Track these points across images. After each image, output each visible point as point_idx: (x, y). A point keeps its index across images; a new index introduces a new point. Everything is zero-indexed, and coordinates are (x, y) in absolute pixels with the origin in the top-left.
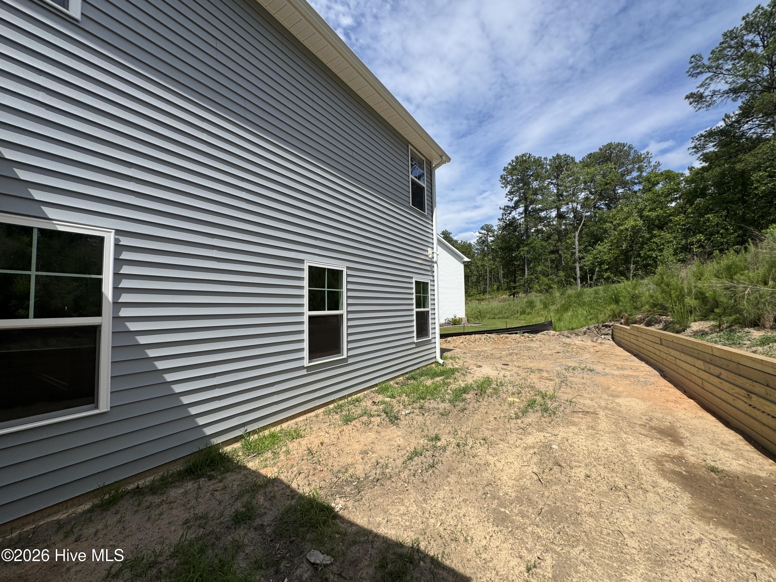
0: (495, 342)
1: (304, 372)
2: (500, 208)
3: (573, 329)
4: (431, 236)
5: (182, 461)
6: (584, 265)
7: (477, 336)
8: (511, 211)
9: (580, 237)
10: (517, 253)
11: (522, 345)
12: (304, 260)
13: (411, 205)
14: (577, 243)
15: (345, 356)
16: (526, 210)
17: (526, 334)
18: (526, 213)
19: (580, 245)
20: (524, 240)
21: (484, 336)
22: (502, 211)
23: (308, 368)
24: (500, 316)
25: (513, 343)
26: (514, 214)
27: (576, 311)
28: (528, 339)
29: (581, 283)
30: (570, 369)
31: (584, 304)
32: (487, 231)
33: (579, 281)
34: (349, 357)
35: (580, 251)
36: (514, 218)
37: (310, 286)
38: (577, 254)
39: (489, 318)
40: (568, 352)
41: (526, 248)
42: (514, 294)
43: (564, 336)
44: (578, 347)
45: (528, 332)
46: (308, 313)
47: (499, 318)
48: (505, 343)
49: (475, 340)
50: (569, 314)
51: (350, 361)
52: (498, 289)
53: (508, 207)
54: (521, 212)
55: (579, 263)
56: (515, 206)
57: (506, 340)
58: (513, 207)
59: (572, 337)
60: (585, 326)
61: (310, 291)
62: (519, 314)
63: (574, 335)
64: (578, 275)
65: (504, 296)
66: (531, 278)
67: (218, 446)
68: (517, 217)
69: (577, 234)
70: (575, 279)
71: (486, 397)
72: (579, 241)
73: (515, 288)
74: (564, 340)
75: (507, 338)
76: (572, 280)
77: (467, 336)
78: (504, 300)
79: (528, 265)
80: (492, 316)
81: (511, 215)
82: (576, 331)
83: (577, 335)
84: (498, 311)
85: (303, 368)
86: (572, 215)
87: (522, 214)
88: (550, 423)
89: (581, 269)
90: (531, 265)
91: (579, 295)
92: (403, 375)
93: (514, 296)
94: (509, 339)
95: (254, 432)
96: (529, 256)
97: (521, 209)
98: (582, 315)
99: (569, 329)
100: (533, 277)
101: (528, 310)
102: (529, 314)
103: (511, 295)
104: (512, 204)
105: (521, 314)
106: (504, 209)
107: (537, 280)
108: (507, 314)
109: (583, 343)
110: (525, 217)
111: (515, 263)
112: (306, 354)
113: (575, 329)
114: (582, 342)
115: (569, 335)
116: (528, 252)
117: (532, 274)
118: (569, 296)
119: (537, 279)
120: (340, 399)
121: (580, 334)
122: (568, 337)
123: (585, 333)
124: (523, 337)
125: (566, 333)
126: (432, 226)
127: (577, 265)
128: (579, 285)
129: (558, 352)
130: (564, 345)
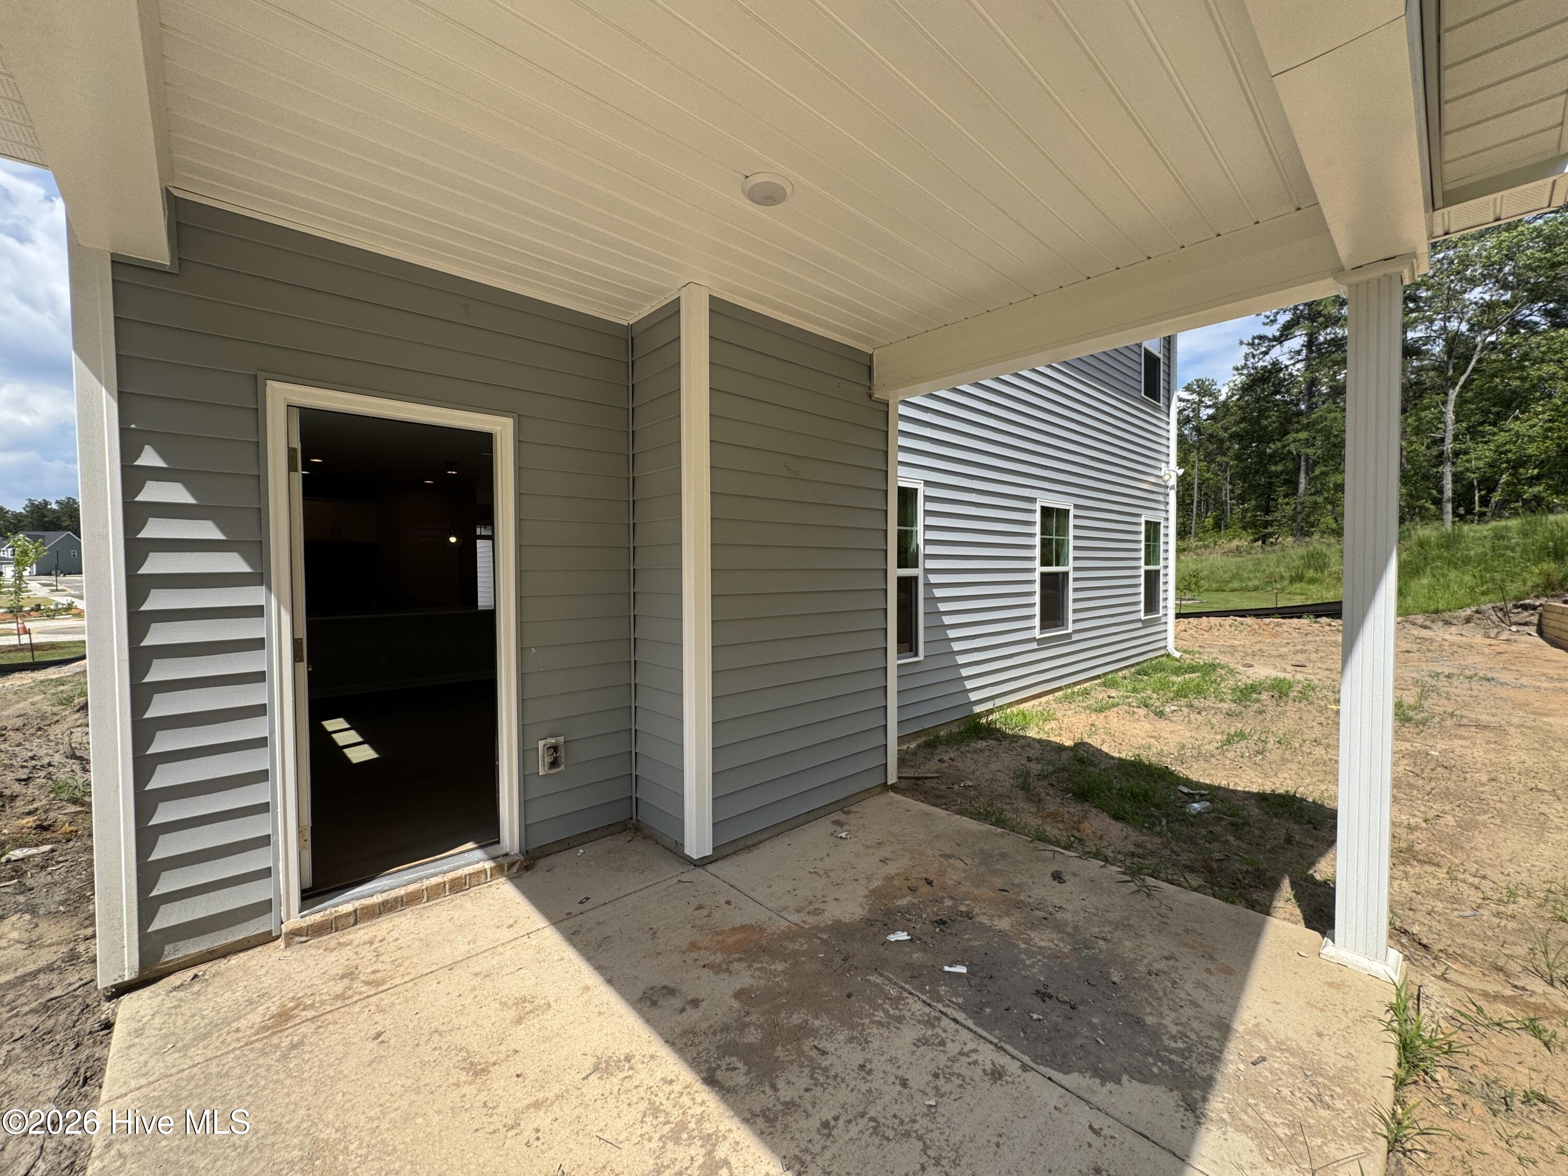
0: (1254, 633)
1: (1034, 646)
2: (1241, 343)
3: (1437, 612)
4: (1164, 442)
5: (956, 723)
6: (1467, 470)
7: (1214, 620)
8: (1270, 348)
9: (1461, 402)
10: (1279, 444)
11: (1317, 638)
12: (1036, 499)
13: (1143, 395)
14: (1450, 416)
15: (1070, 631)
16: (1311, 343)
17: (1324, 620)
18: (1310, 351)
19: (1457, 421)
20: (1300, 413)
21: (1229, 620)
22: (1246, 349)
23: (1040, 641)
24: (1236, 584)
25: (1295, 635)
26: (1281, 354)
27: (1443, 575)
28: (1327, 628)
29: (1455, 513)
30: (1441, 677)
31: (1466, 561)
32: (1199, 394)
33: (1449, 507)
34: (1075, 632)
35: (1456, 438)
36: (1275, 364)
37: (1042, 534)
38: (1449, 446)
39: (1207, 590)
40: (1429, 650)
41: (1303, 435)
42: (1264, 539)
43: (1414, 624)
44: (1452, 644)
45: (1327, 616)
46: (1040, 569)
47: (1233, 590)
48: (1275, 635)
49: (1211, 628)
50: (1425, 581)
51: (1075, 637)
52: (1217, 526)
53: (1260, 337)
54: (1298, 348)
55: (1453, 463)
56: (1281, 336)
57: (1278, 629)
58: (1275, 339)
59: (1435, 627)
60: (1469, 606)
61: (1042, 539)
62: (1286, 583)
63: (1440, 624)
64: (1448, 493)
65: (1235, 543)
66: (1316, 503)
67: (980, 715)
68: (1285, 361)
69: (1453, 394)
70: (1438, 502)
71: (1290, 701)
72: (1456, 413)
73: (1267, 524)
74: (1415, 632)
75: (1278, 625)
76: (1429, 505)
77: (1191, 620)
78: (1238, 551)
79: (1307, 474)
80: (1214, 586)
81: (1267, 358)
82: (1446, 615)
83: (1448, 623)
84: (1230, 574)
85: (1034, 639)
86: (1437, 348)
87: (1298, 353)
88: (1418, 734)
89: (1457, 477)
90: (1317, 472)
91: (1450, 542)
92: (1126, 667)
93: (1264, 542)
94: (1285, 628)
95: (1001, 708)
96: (1310, 451)
97: (1298, 341)
98: (1461, 584)
99: (1427, 612)
100: (1320, 499)
101: (1311, 573)
102: (1312, 581)
103: (1256, 540)
104: (1273, 331)
105: (1292, 580)
106: (1252, 344)
107: (1329, 507)
108: (1256, 582)
109: (1464, 639)
110: (1307, 359)
111: (1273, 468)
112: (1037, 621)
113: (1444, 611)
114: (1460, 638)
115: (1428, 623)
116: (1308, 443)
117: (1317, 493)
118: (1422, 544)
119: (1332, 503)
120: (1068, 686)
121: (1455, 621)
122: (1425, 627)
123: (1468, 620)
124: (1317, 625)
125: (1420, 619)
126: (1168, 423)
127: (1448, 471)
128: (1449, 517)
129: (1408, 652)
130: (1418, 641)
